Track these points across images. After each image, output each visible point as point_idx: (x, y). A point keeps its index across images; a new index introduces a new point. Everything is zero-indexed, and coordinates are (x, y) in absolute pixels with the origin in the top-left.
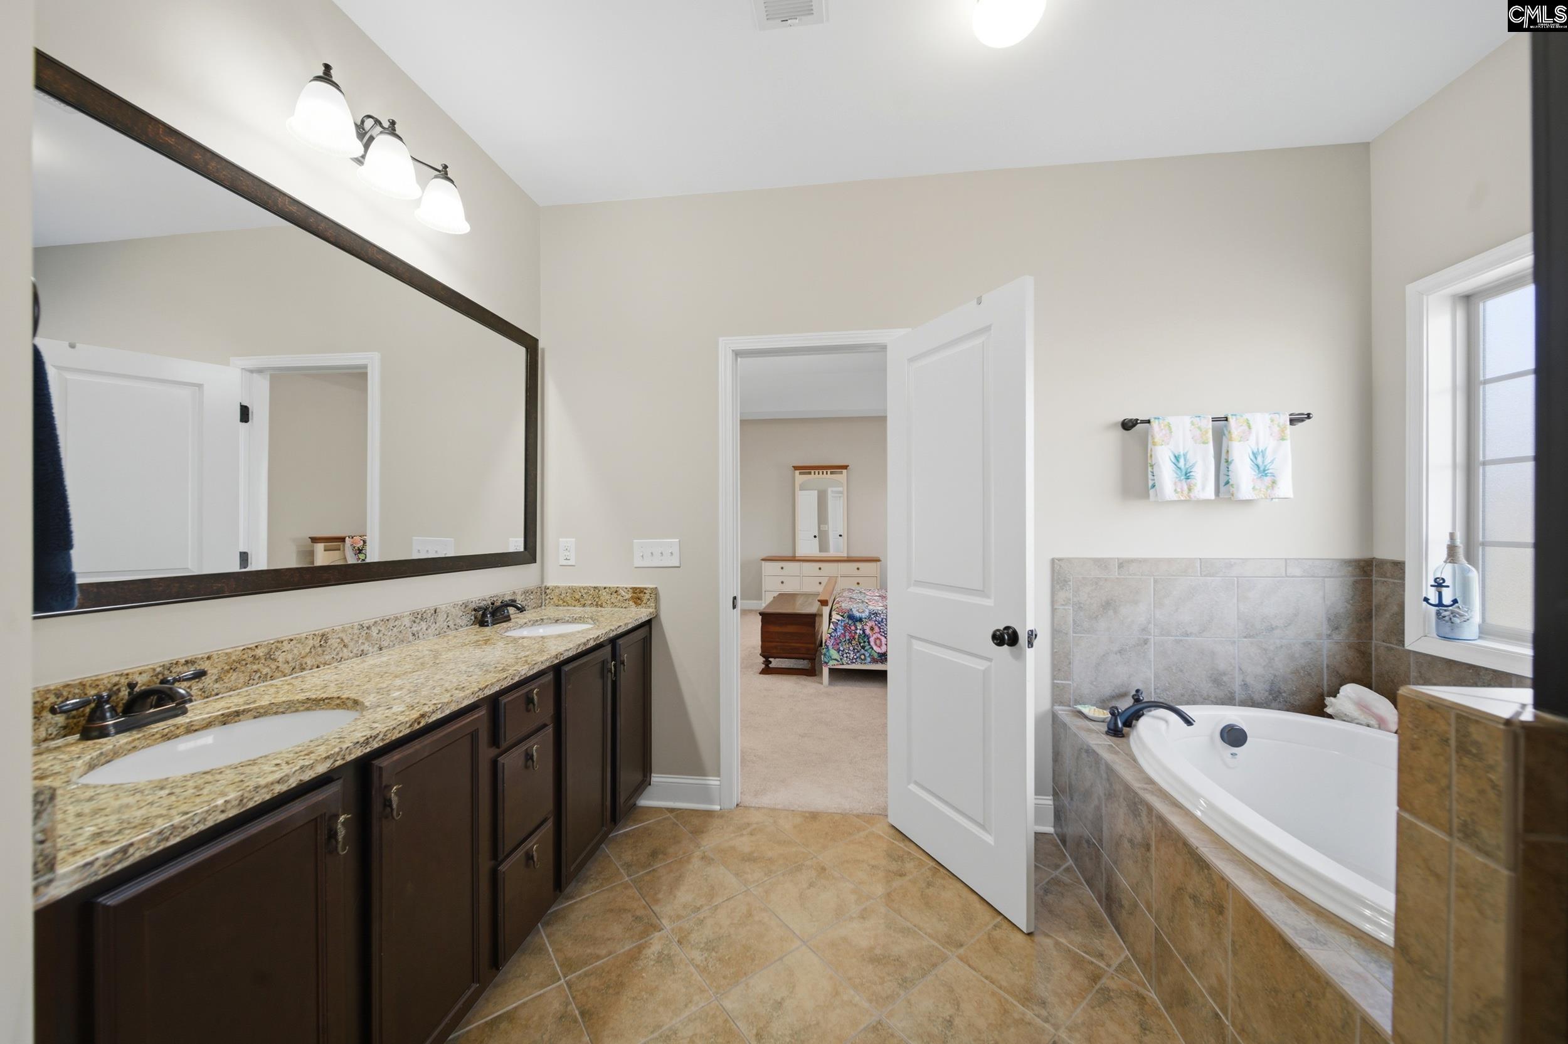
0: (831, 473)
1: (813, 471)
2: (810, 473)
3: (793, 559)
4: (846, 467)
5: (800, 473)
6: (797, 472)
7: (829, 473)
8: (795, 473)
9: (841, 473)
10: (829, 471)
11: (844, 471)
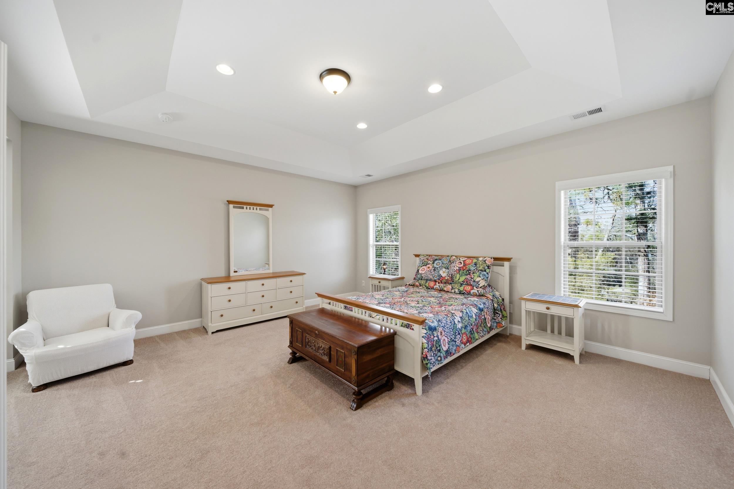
0: (260, 209)
1: (245, 207)
2: (243, 208)
3: (227, 279)
4: (271, 206)
5: (234, 207)
6: (231, 206)
7: (258, 209)
8: (229, 206)
9: (268, 210)
10: (258, 208)
11: (270, 209)
